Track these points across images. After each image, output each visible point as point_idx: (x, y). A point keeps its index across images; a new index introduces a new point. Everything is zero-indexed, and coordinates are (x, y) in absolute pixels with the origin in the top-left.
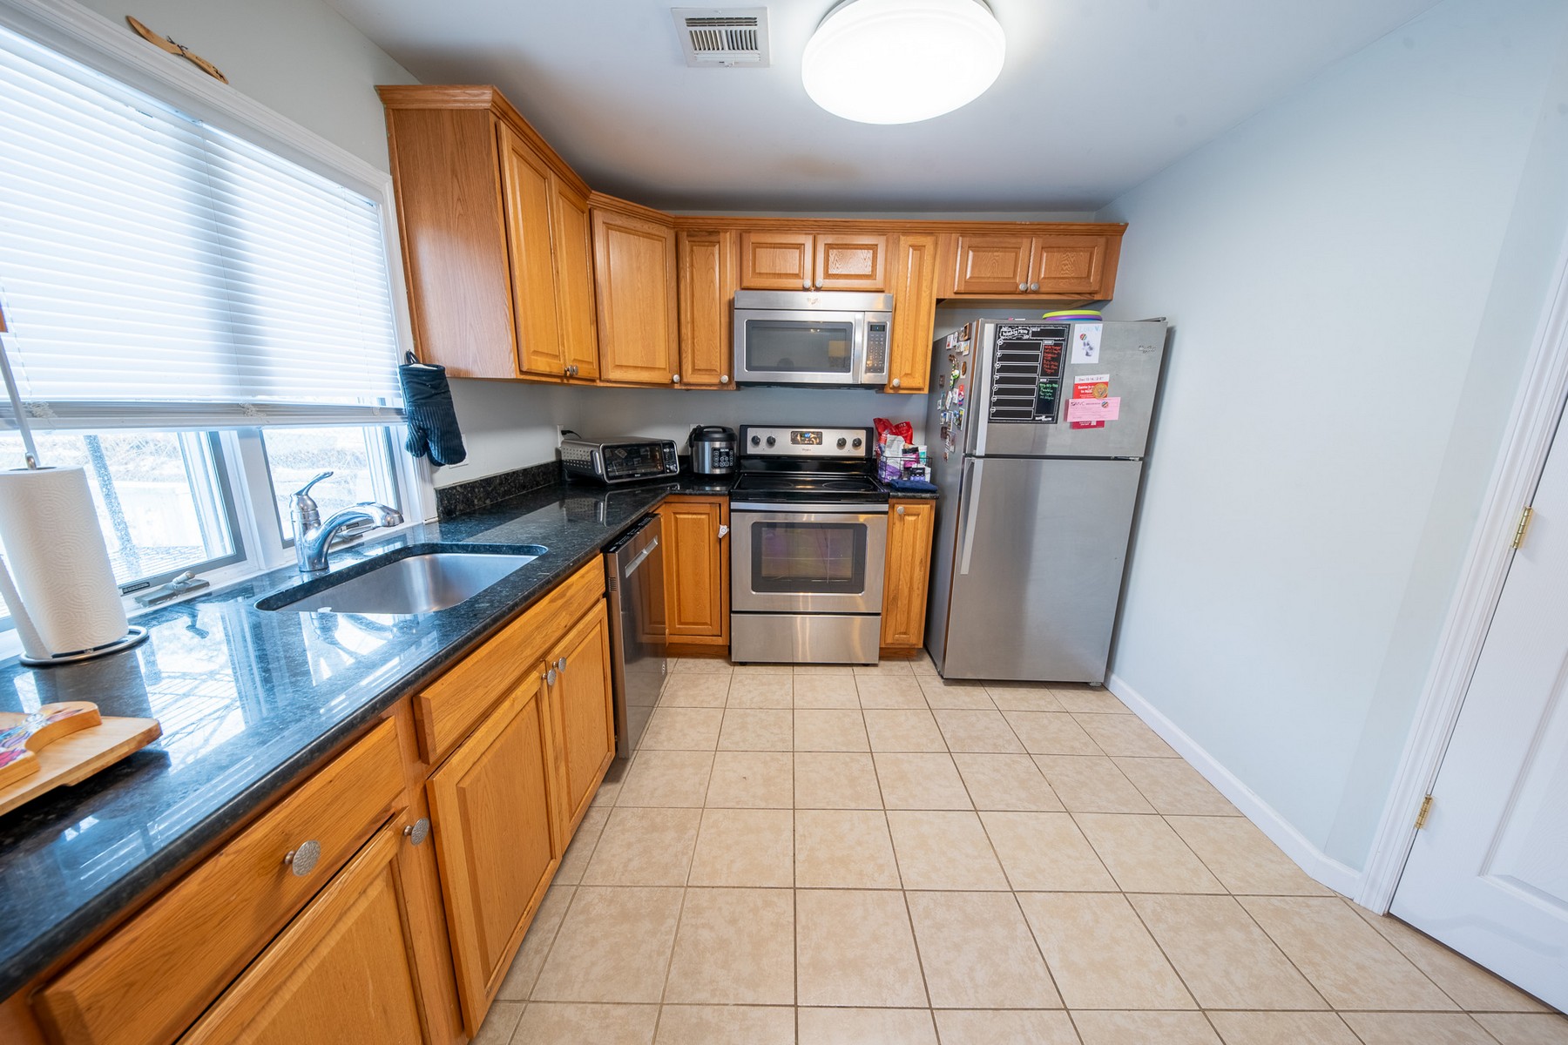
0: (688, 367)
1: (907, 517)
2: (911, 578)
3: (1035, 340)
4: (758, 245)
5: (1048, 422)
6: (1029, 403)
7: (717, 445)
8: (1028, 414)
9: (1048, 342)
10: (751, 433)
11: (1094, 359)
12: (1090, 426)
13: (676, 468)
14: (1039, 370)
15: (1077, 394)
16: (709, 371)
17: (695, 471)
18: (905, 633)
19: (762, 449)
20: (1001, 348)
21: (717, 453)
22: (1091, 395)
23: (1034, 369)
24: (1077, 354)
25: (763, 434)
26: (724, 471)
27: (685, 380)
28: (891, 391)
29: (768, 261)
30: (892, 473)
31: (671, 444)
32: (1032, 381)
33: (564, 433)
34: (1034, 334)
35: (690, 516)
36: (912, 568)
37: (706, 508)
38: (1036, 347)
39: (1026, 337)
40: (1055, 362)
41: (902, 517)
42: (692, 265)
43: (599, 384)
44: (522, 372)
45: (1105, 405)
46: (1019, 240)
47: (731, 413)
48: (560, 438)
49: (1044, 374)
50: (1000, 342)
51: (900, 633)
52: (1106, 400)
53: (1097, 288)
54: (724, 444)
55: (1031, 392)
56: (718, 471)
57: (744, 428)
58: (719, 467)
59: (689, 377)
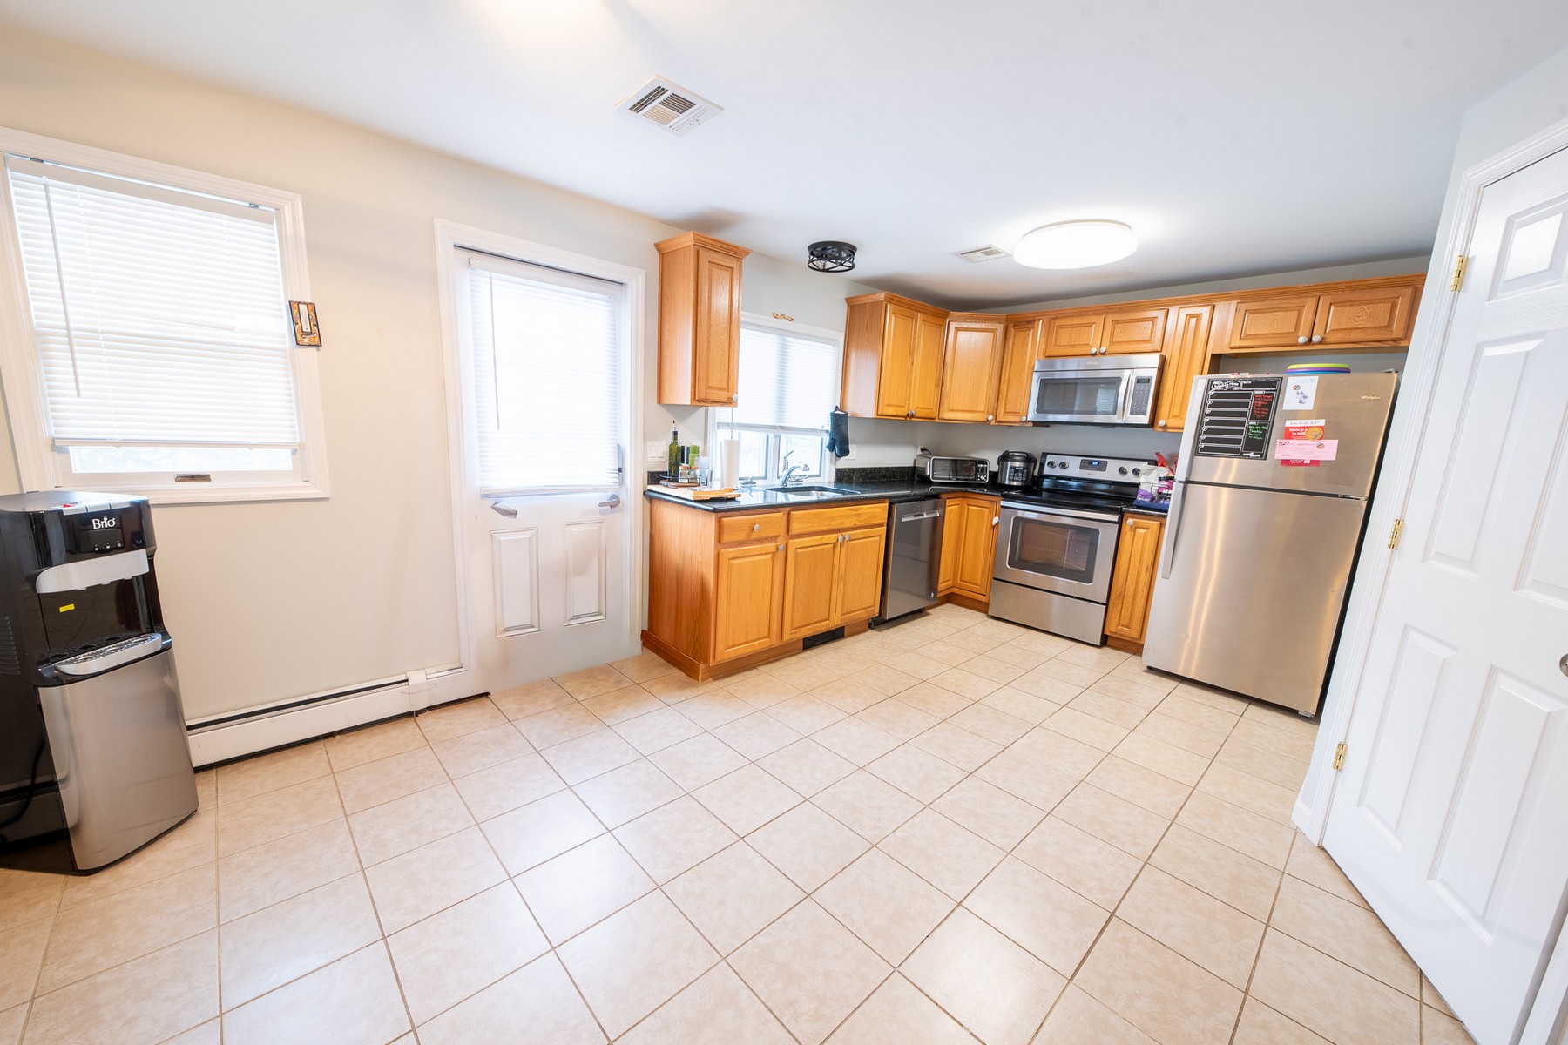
0: (1001, 411)
1: (1138, 530)
2: (1137, 581)
3: (1247, 390)
4: (1062, 327)
5: (1256, 458)
6: (1238, 442)
7: (1017, 464)
8: (1236, 450)
9: (1260, 392)
10: (1049, 458)
11: (1309, 405)
12: (1302, 464)
13: (985, 479)
14: (1249, 415)
15: (1288, 435)
16: (1015, 413)
17: (999, 482)
18: (1127, 627)
19: (1058, 472)
20: (1212, 397)
21: (1013, 470)
22: (1303, 437)
23: (1244, 414)
24: (1289, 400)
25: (1057, 460)
26: (1019, 484)
27: (998, 419)
29: (1065, 337)
30: (1144, 496)
31: (984, 462)
32: (1242, 423)
33: (922, 450)
34: (1245, 386)
35: (977, 508)
36: (1139, 573)
37: (987, 504)
38: (1248, 396)
39: (1238, 388)
40: (1266, 408)
41: (1134, 528)
42: (1014, 344)
43: (937, 421)
44: (878, 415)
45: (1320, 446)
46: (1303, 300)
47: (1036, 443)
48: (919, 452)
49: (1253, 417)
50: (1211, 393)
51: (1123, 626)
52: (1323, 441)
54: (1022, 464)
55: (1240, 433)
56: (1015, 483)
57: (1045, 455)
58: (1017, 481)
59: (1001, 417)
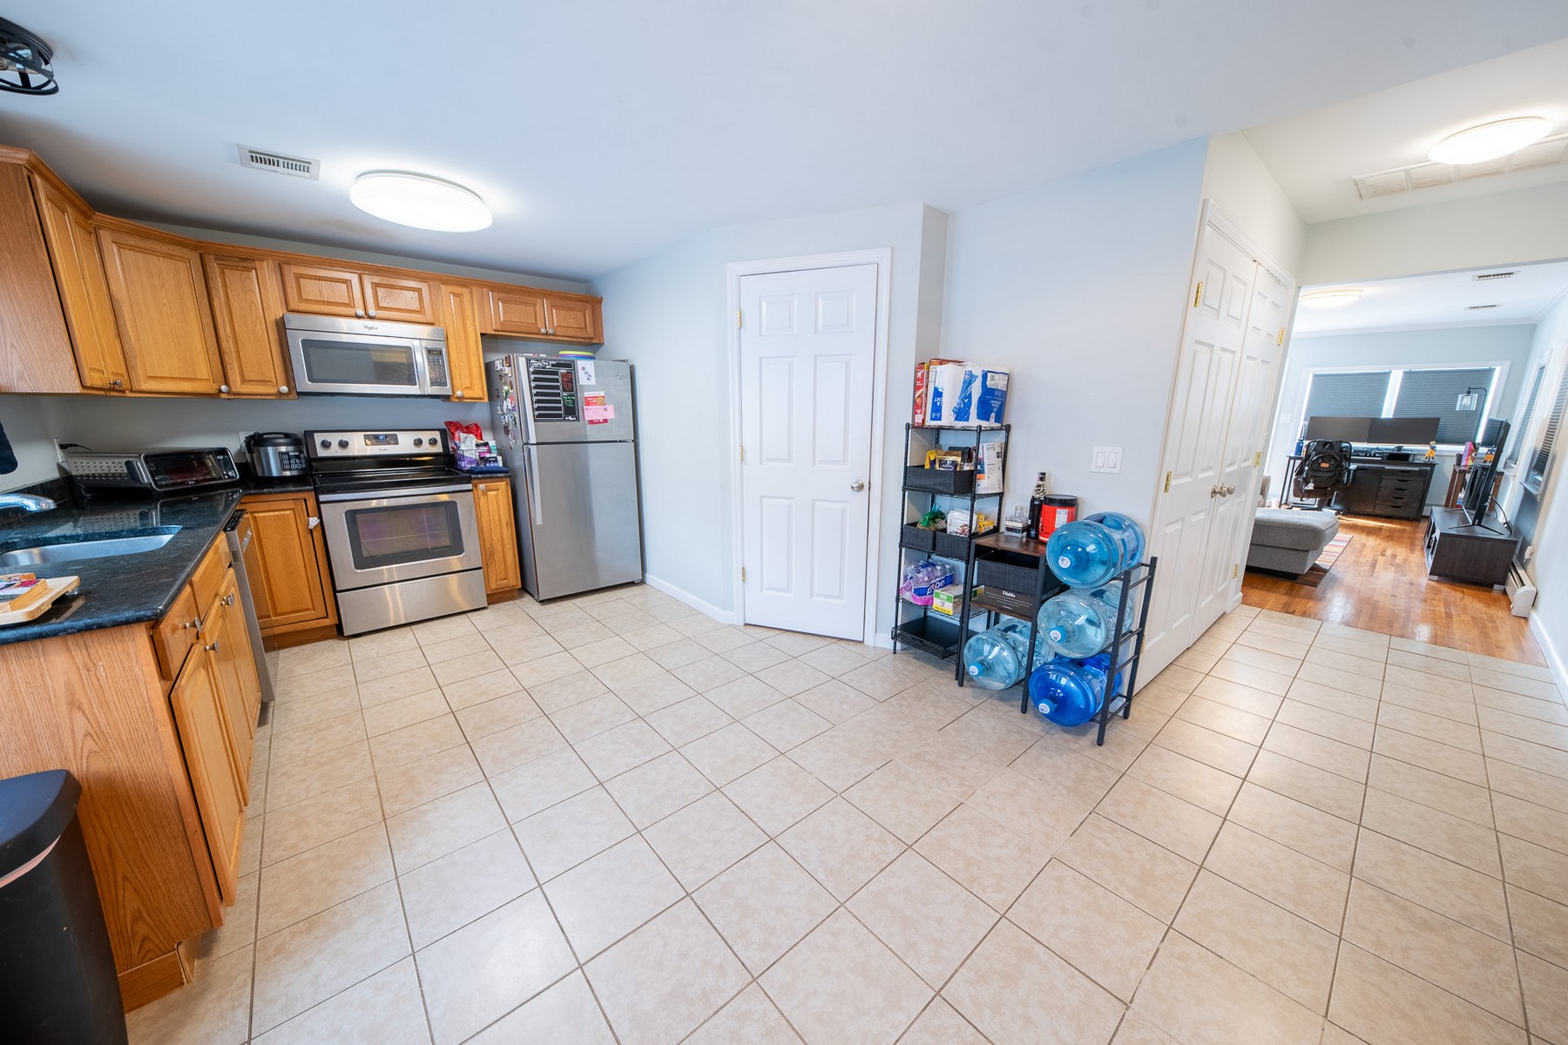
0: (235, 377)
1: (489, 493)
2: (502, 537)
3: (554, 369)
4: (298, 277)
5: (574, 421)
6: (559, 409)
7: (283, 449)
8: (560, 416)
9: (563, 370)
10: (319, 438)
11: (593, 382)
12: (599, 422)
13: (235, 474)
14: (561, 388)
15: (588, 403)
16: (264, 382)
17: (260, 474)
18: (505, 579)
19: (335, 451)
20: (533, 373)
21: (286, 457)
22: (596, 404)
23: (557, 388)
24: (582, 379)
25: (334, 439)
26: (295, 473)
27: (234, 390)
28: (457, 400)
29: (311, 289)
30: (470, 462)
31: (223, 451)
32: (558, 395)
33: (62, 447)
34: (553, 365)
35: (272, 514)
36: (501, 529)
37: (291, 504)
38: (556, 373)
39: (548, 367)
40: (570, 383)
41: (485, 493)
42: (225, 285)
43: (128, 394)
44: (83, 387)
45: (605, 410)
47: (294, 419)
48: (60, 456)
49: (564, 390)
50: (531, 369)
51: (501, 580)
52: (606, 406)
53: (593, 336)
54: (291, 448)
55: (559, 402)
56: (288, 473)
57: (309, 434)
58: (290, 469)
59: (238, 386)
